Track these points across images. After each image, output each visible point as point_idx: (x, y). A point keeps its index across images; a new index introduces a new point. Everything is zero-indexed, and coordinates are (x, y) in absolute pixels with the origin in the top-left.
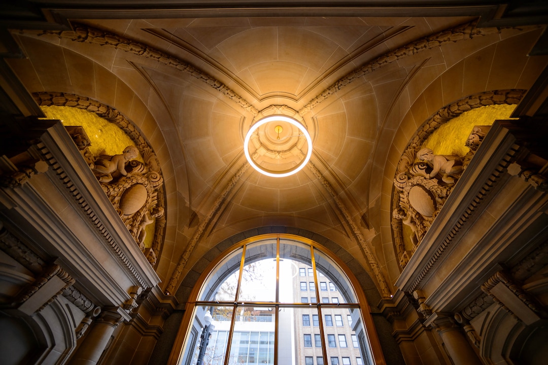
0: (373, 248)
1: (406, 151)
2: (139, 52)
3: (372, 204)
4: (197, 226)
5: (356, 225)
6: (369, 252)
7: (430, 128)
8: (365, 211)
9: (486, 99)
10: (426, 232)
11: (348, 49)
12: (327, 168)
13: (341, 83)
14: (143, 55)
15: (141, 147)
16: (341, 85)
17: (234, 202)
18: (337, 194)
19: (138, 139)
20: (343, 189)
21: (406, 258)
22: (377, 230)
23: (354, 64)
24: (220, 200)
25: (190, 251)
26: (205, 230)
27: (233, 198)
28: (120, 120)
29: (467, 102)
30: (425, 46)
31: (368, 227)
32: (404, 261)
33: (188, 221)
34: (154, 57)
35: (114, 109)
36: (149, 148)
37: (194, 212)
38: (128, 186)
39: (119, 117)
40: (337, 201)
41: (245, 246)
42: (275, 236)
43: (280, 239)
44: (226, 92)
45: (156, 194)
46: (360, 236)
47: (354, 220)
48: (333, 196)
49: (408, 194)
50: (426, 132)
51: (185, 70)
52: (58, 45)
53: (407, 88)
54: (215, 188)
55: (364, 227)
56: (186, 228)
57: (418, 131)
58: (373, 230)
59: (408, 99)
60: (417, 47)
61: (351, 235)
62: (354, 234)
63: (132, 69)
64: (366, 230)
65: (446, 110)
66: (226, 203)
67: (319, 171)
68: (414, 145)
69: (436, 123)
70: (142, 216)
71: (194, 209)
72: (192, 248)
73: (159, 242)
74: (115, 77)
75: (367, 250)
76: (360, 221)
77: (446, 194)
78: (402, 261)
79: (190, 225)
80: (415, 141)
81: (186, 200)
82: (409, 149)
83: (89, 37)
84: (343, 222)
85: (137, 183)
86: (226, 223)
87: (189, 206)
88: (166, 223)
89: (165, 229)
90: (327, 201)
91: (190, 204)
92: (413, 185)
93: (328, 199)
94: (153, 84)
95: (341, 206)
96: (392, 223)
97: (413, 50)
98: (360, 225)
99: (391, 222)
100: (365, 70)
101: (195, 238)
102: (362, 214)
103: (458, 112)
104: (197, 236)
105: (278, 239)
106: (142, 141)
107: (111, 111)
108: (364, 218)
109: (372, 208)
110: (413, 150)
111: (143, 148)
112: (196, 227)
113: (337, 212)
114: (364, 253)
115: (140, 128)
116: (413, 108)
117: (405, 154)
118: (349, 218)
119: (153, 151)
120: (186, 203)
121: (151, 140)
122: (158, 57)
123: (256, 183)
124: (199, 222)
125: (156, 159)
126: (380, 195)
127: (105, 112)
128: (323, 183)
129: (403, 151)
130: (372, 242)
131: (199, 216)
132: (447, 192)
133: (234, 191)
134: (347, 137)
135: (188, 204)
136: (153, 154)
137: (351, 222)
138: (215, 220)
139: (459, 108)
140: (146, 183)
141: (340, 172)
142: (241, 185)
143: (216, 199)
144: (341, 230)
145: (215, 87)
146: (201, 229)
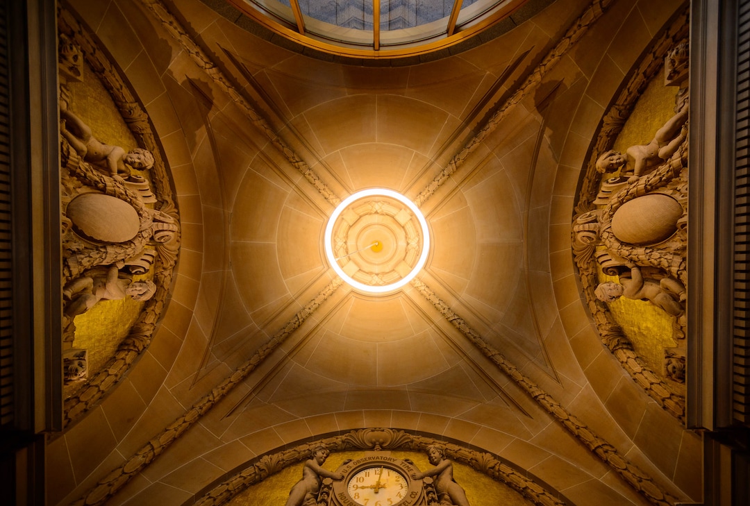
0: (161, 35)
1: (175, 258)
2: (544, 399)
3: (202, 135)
4: (543, 82)
5: (217, 86)
6: (167, 25)
7: (153, 310)
8: (212, 116)
9: (94, 396)
10: (64, 165)
11: (293, 365)
12: (297, 187)
13: (296, 326)
14: (540, 393)
15: (590, 270)
16: (295, 324)
17: (459, 121)
18: (272, 143)
19: (590, 286)
20: (262, 153)
21: (71, 69)
22: (170, 81)
23: (284, 351)
24: (483, 133)
25: (580, 26)
26: (530, 72)
27: (461, 130)
28: (603, 327)
29: (116, 375)
30: (201, 408)
31: (191, 82)
32: (71, 59)
33: (558, 98)
34: (527, 384)
35: (607, 345)
36: (579, 266)
37: (540, 112)
38: (640, 252)
39: (604, 333)
40: (268, 132)
41: (452, 30)
42: (385, 53)
43: (374, 46)
44: (445, 311)
45: (597, 202)
46: (202, 64)
47: (226, 96)
48: (278, 141)
49: (140, 215)
50: (157, 302)
51: (494, 353)
52: (635, 445)
53: (207, 338)
54: (489, 155)
55: (202, 82)
56: (568, 83)
57: (170, 296)
58: (180, 80)
59: (202, 325)
60: (210, 403)
61: (224, 58)
62: (216, 63)
63: (560, 374)
64: (194, 75)
65: (141, 348)
66: (473, 124)
67: (311, 183)
68: (166, 273)
69: (147, 322)
70: (645, 178)
71: (539, 119)
72: (571, 33)
73: (641, 76)
74: (586, 373)
75: (175, 30)
76: (213, 93)
77: (69, 267)
78: (76, 58)
79: (558, 86)
80: (168, 280)
81: (549, 141)
82: (173, 263)
83: (596, 446)
84: (246, 85)
85: (622, 243)
86: (483, 76)
87: (547, 128)
88: (606, 114)
89: (613, 103)
90: (287, 125)
91: (542, 132)
92: (139, 235)
93: (288, 130)
94: (540, 341)
95: (260, 123)
96: (144, 117)
97: (214, 398)
98: (211, 86)
99: (149, 118)
100: (267, 351)
101: (556, 58)
102: (213, 107)
103: (122, 355)
104: (550, 62)
105: (377, 47)
106: (584, 279)
107: (611, 347)
108: (209, 103)
109: (198, 127)
110: (165, 266)
111: (587, 269)
112: (547, 80)
113: (264, 106)
114: (177, 19)
115: (579, 299)
116: (190, 314)
117: (176, 253)
118: (238, 99)
119: (574, 256)
120: (550, 137)
121: (570, 273)
122: (523, 382)
123: (416, 156)
124: (537, 91)
125: (574, 241)
126: (193, 157)
127: (620, 350)
128: (301, 163)
129: (181, 255)
130: (171, 48)
131: (532, 102)
132: (70, 272)
133: (456, 144)
134: (274, 242)
135: (548, 132)
136: (576, 253)
137: (231, 91)
138: (503, 89)
139: (123, 361)
140: (605, 235)
141: (275, 182)
142: (443, 155)
143: (493, 134)
144: (246, 64)
145: (459, 321)
146: (537, 77)
